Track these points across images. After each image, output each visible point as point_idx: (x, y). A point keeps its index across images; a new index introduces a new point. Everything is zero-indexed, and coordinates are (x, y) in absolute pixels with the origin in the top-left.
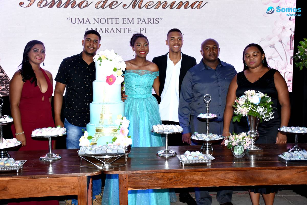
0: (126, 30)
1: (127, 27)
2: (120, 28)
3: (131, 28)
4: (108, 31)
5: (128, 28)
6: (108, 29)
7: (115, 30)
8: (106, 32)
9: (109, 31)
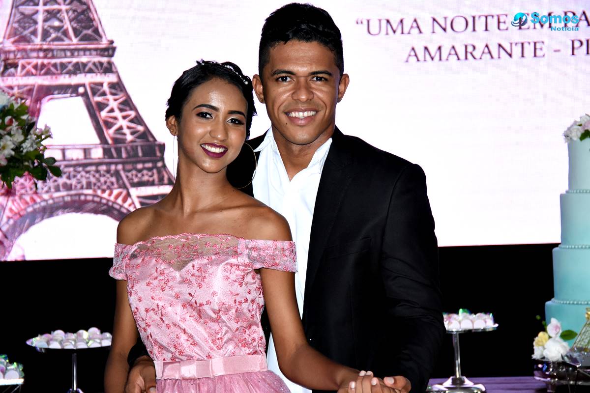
0: (529, 50)
1: (532, 41)
2: (511, 44)
3: (543, 42)
4: (474, 53)
5: (535, 44)
6: (474, 48)
7: (494, 50)
8: (469, 56)
9: (477, 54)
